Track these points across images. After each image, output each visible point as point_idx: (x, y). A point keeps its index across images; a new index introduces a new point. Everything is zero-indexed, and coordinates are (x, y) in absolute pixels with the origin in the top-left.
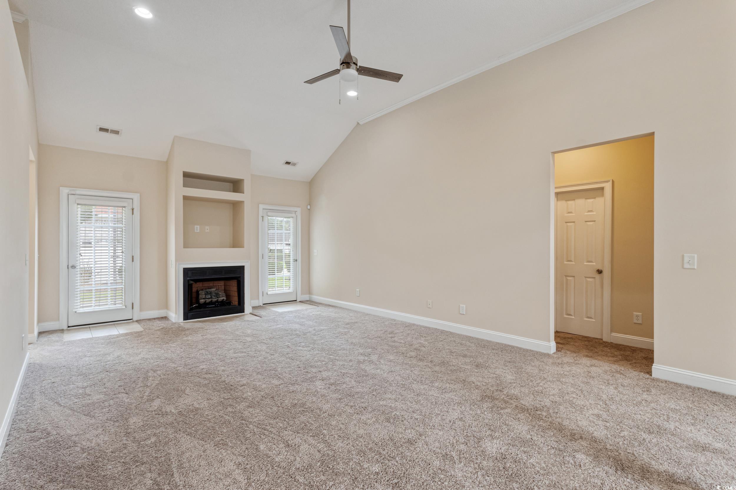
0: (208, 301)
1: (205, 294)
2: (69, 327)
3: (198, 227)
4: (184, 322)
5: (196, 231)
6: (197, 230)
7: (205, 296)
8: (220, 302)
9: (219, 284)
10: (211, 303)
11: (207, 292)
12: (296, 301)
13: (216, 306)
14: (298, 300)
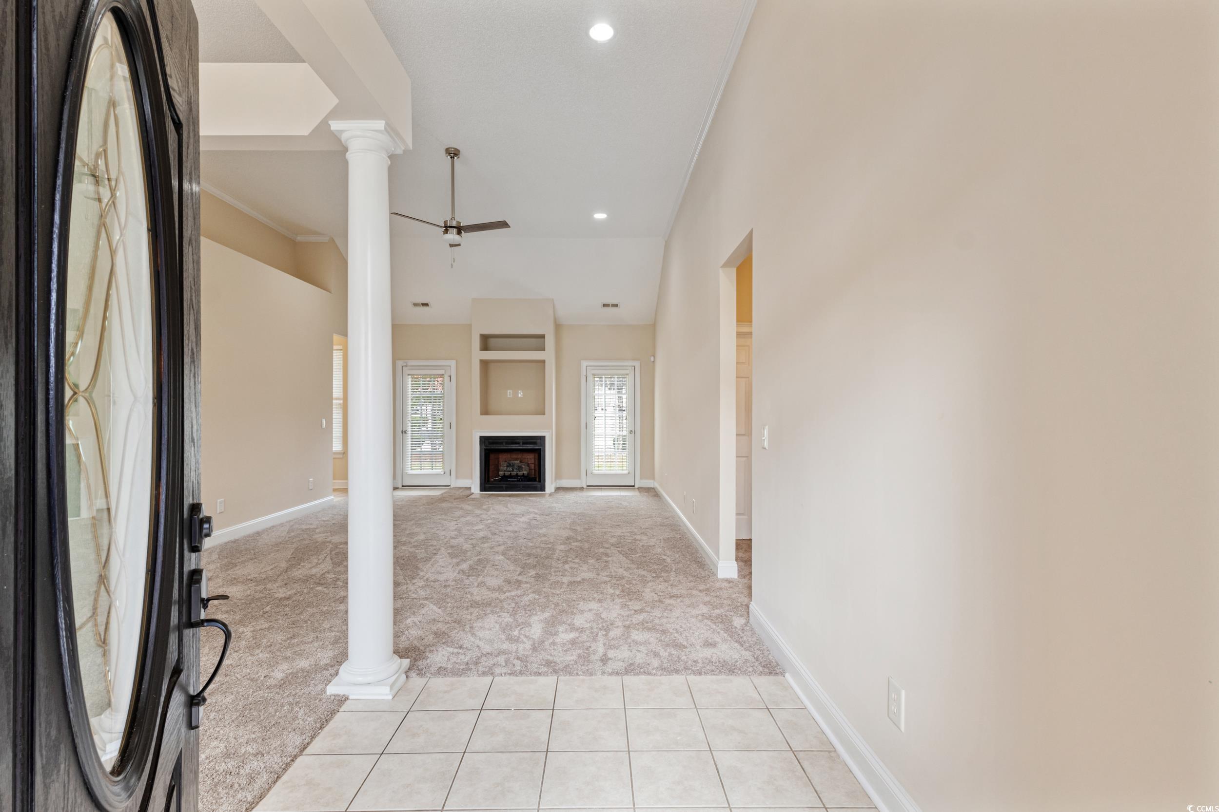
0: (507, 473)
1: (507, 466)
2: (403, 486)
3: (511, 391)
4: (481, 494)
5: (509, 396)
6: (510, 393)
7: (507, 468)
8: (521, 476)
9: (529, 457)
10: (511, 476)
11: (510, 464)
12: (634, 486)
13: (517, 481)
14: (636, 486)
